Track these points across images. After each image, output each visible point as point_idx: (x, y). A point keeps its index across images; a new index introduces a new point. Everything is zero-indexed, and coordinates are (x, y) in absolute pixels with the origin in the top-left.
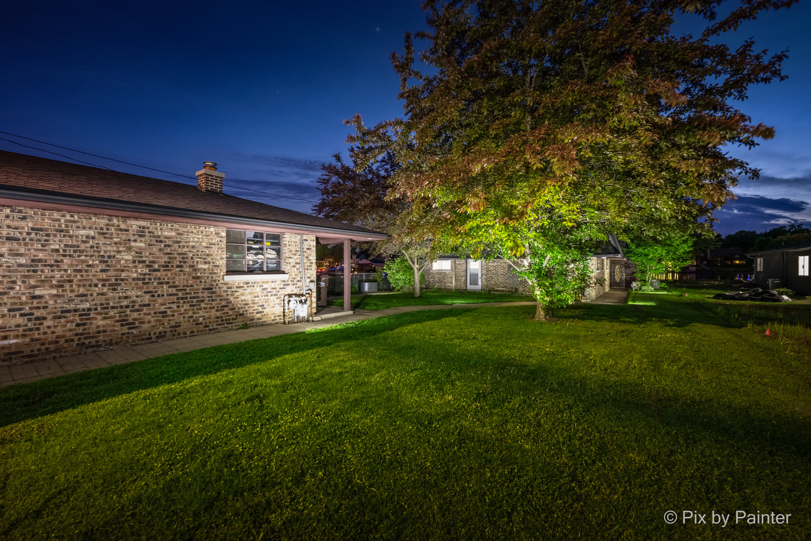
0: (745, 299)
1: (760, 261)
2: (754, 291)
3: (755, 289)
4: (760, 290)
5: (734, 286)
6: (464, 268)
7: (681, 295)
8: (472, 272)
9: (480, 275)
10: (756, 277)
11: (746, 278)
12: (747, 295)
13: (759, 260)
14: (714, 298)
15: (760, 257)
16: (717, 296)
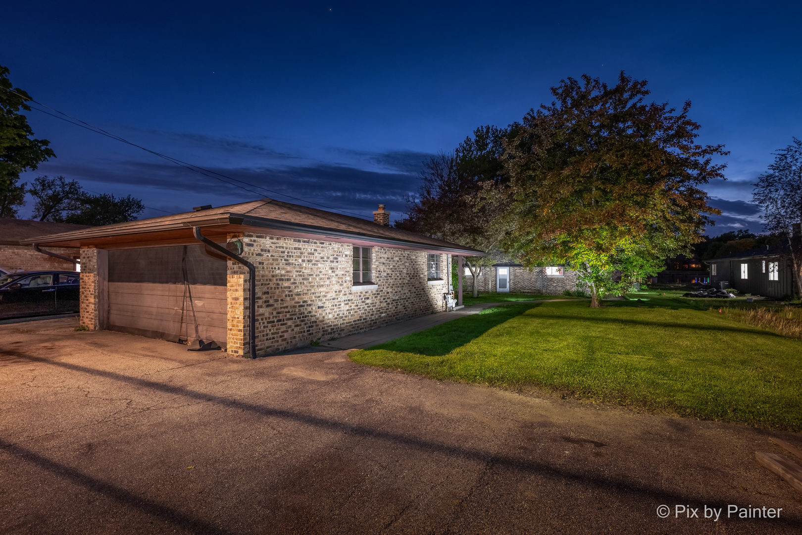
0: (705, 296)
1: (714, 267)
2: (711, 291)
3: (712, 289)
4: (715, 290)
5: (695, 287)
6: (494, 274)
7: (660, 295)
8: (501, 277)
9: (508, 280)
10: (711, 280)
11: (702, 281)
12: (706, 293)
13: (713, 265)
14: (683, 296)
15: (714, 263)
16: (686, 295)
